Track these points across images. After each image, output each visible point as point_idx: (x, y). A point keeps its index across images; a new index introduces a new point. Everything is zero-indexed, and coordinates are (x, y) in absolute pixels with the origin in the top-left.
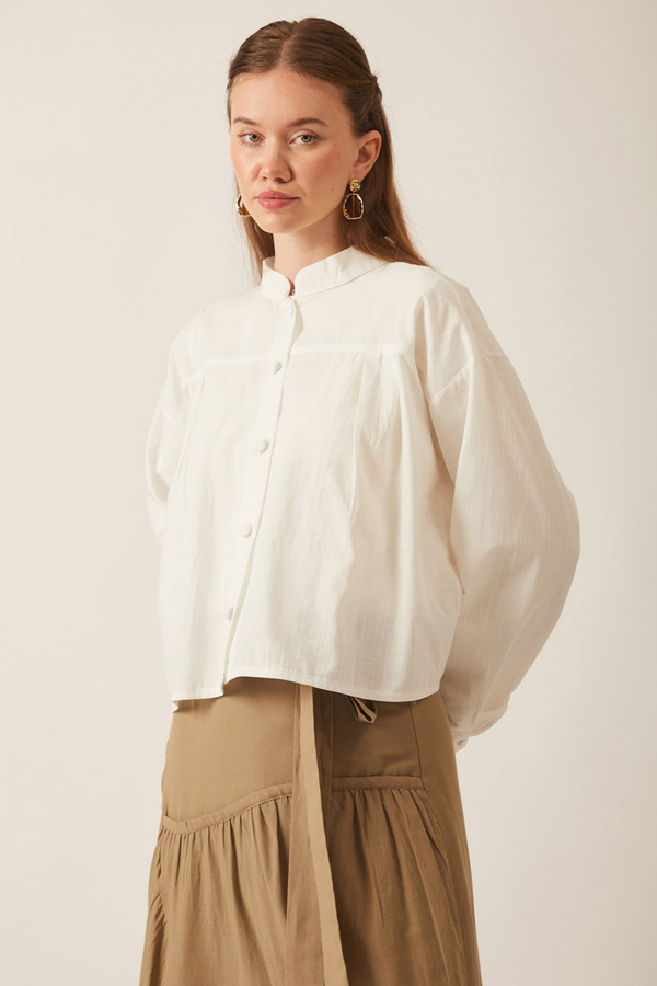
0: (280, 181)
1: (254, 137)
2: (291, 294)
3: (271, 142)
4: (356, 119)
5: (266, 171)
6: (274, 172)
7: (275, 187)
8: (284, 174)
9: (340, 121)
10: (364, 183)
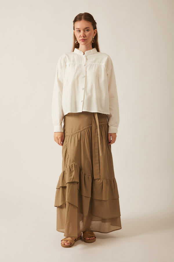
0: (84, 37)
1: (79, 31)
2: (84, 54)
3: (82, 31)
4: (94, 27)
5: (82, 36)
6: (83, 36)
7: (83, 38)
8: (85, 36)
9: (91, 28)
10: (94, 37)
